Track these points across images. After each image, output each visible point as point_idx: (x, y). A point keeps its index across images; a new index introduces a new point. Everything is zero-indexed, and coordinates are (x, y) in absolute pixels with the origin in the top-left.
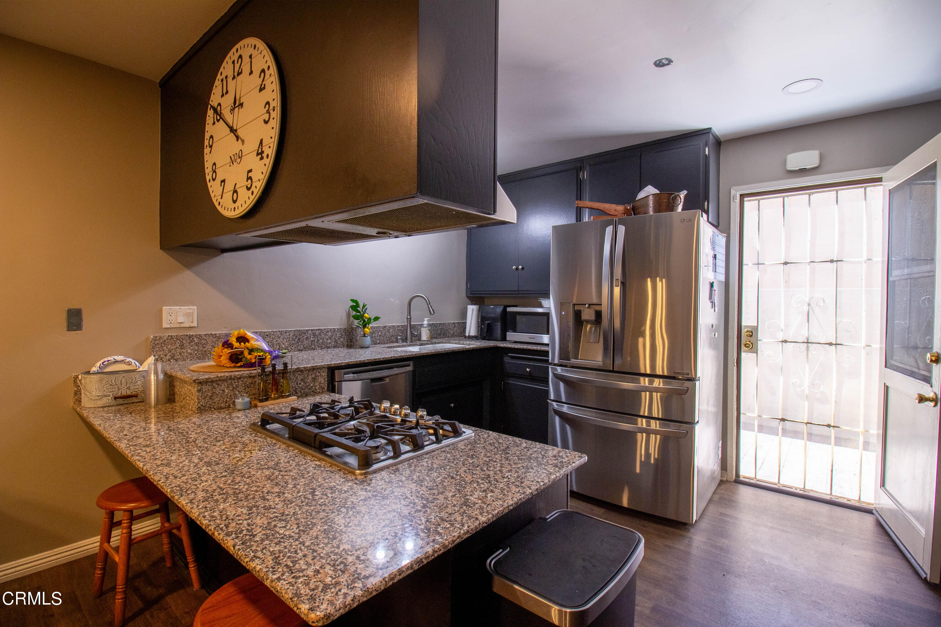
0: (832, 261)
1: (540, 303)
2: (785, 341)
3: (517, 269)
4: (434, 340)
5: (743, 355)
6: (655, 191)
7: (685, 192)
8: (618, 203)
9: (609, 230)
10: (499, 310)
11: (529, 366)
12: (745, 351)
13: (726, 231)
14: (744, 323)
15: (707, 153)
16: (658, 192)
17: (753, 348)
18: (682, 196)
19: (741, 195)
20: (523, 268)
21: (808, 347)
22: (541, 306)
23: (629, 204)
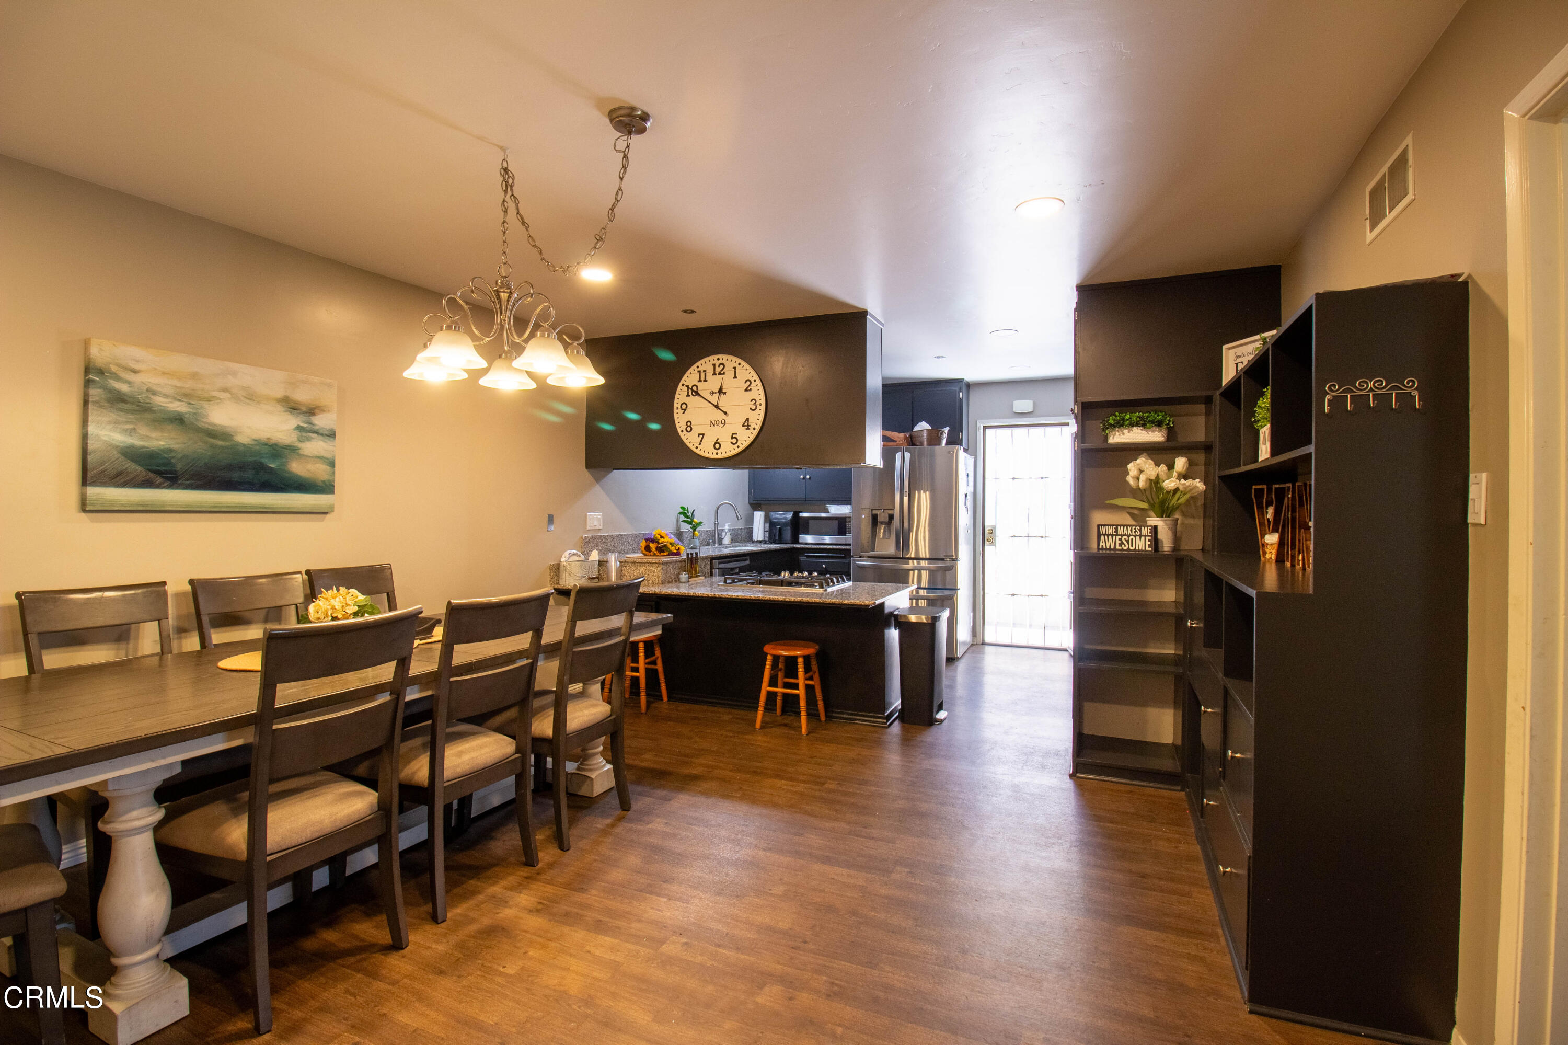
0: (1042, 478)
1: (827, 509)
2: (1014, 536)
3: (804, 478)
4: (734, 544)
5: (987, 548)
6: (928, 427)
7: (948, 428)
8: (900, 432)
9: (899, 455)
10: (789, 516)
11: (824, 563)
12: (987, 545)
13: (974, 454)
14: (986, 524)
15: (961, 396)
16: (931, 428)
17: (993, 543)
18: (946, 432)
19: (984, 427)
20: (810, 478)
21: (1028, 540)
22: (827, 511)
23: (907, 432)
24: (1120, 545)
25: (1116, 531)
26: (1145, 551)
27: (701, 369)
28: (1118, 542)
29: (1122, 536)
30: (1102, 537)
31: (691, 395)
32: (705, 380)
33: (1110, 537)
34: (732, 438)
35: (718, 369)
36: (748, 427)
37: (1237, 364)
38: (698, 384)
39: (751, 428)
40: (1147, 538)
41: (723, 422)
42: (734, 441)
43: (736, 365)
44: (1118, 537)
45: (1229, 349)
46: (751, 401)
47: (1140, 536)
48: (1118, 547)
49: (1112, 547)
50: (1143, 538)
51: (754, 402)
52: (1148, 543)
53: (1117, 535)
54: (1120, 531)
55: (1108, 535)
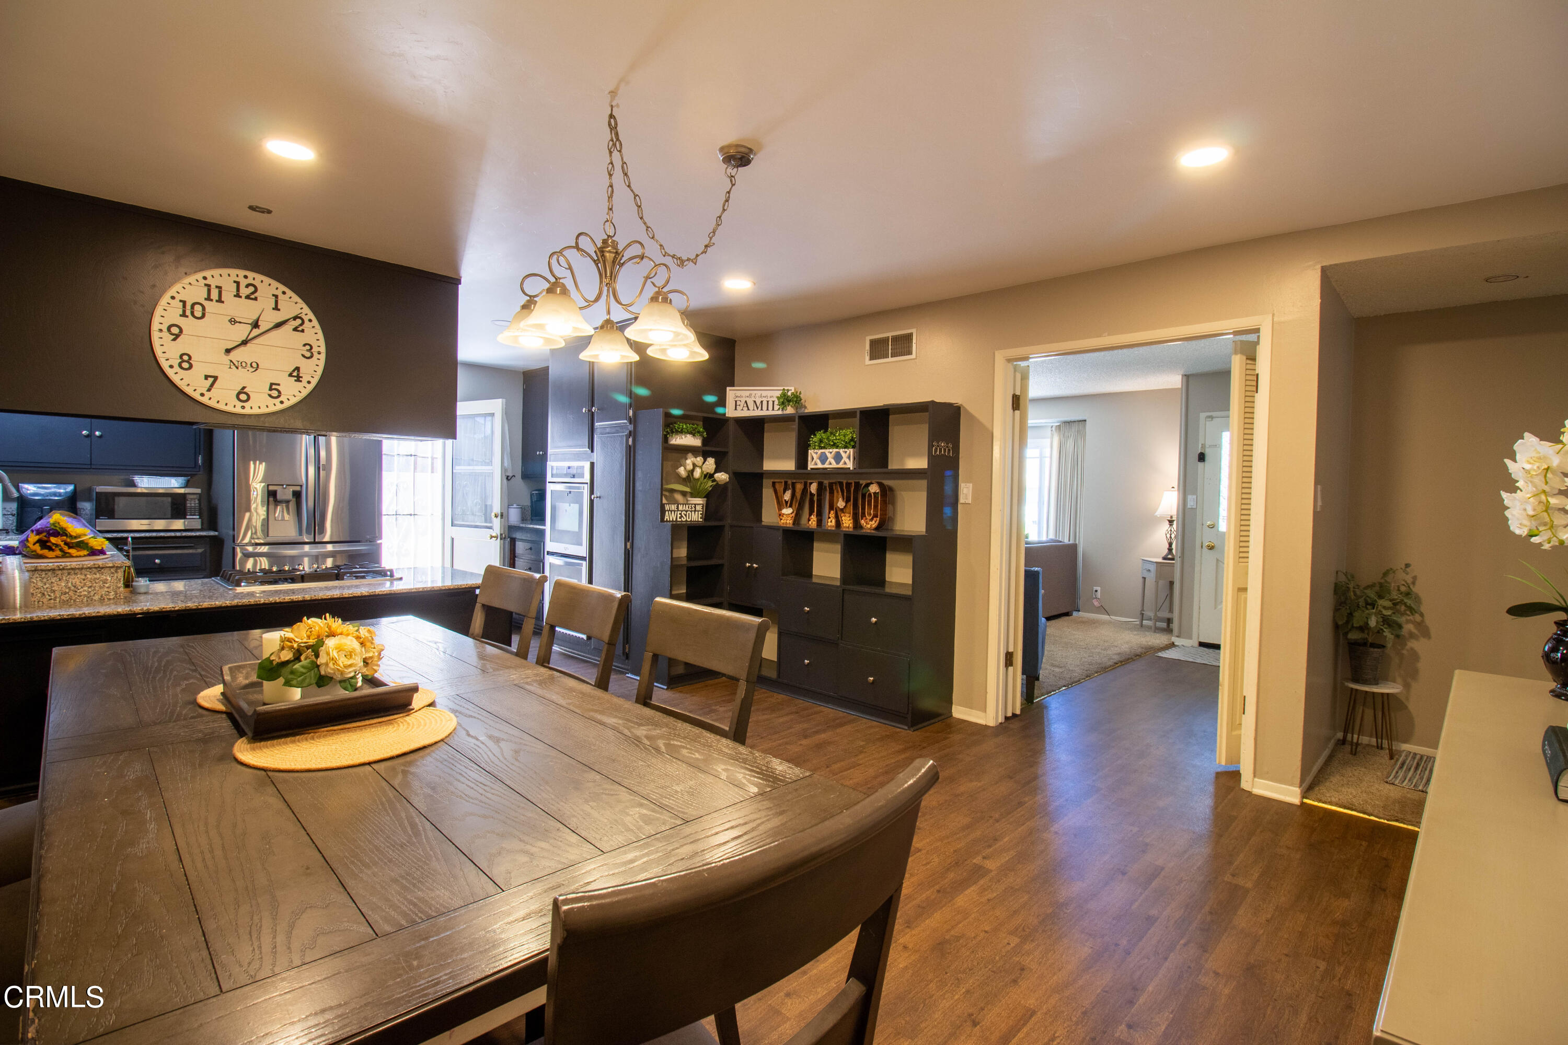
24: (680, 518)
25: (678, 508)
26: (698, 521)
27: (213, 283)
28: (679, 516)
29: (682, 511)
30: (667, 512)
31: (190, 316)
32: (220, 300)
33: (673, 512)
34: (271, 389)
35: (244, 291)
36: (299, 379)
37: (736, 401)
38: (206, 303)
39: (305, 380)
40: (700, 512)
41: (254, 365)
42: (275, 393)
43: (279, 293)
44: (679, 512)
45: (730, 390)
46: (305, 345)
47: (695, 511)
48: (679, 520)
49: (674, 520)
50: (697, 512)
51: (308, 347)
52: (700, 516)
53: (678, 510)
54: (681, 508)
55: (671, 511)
